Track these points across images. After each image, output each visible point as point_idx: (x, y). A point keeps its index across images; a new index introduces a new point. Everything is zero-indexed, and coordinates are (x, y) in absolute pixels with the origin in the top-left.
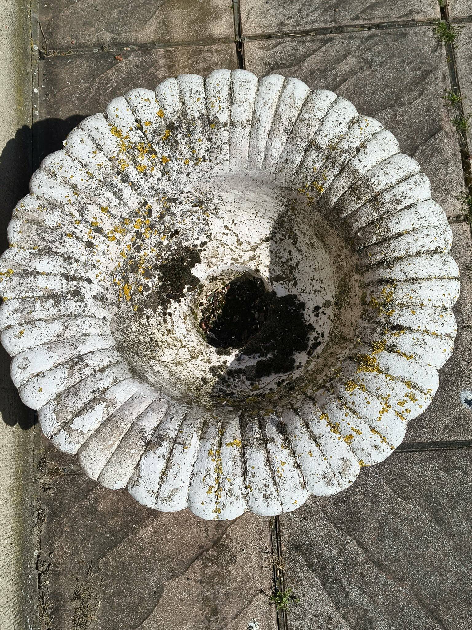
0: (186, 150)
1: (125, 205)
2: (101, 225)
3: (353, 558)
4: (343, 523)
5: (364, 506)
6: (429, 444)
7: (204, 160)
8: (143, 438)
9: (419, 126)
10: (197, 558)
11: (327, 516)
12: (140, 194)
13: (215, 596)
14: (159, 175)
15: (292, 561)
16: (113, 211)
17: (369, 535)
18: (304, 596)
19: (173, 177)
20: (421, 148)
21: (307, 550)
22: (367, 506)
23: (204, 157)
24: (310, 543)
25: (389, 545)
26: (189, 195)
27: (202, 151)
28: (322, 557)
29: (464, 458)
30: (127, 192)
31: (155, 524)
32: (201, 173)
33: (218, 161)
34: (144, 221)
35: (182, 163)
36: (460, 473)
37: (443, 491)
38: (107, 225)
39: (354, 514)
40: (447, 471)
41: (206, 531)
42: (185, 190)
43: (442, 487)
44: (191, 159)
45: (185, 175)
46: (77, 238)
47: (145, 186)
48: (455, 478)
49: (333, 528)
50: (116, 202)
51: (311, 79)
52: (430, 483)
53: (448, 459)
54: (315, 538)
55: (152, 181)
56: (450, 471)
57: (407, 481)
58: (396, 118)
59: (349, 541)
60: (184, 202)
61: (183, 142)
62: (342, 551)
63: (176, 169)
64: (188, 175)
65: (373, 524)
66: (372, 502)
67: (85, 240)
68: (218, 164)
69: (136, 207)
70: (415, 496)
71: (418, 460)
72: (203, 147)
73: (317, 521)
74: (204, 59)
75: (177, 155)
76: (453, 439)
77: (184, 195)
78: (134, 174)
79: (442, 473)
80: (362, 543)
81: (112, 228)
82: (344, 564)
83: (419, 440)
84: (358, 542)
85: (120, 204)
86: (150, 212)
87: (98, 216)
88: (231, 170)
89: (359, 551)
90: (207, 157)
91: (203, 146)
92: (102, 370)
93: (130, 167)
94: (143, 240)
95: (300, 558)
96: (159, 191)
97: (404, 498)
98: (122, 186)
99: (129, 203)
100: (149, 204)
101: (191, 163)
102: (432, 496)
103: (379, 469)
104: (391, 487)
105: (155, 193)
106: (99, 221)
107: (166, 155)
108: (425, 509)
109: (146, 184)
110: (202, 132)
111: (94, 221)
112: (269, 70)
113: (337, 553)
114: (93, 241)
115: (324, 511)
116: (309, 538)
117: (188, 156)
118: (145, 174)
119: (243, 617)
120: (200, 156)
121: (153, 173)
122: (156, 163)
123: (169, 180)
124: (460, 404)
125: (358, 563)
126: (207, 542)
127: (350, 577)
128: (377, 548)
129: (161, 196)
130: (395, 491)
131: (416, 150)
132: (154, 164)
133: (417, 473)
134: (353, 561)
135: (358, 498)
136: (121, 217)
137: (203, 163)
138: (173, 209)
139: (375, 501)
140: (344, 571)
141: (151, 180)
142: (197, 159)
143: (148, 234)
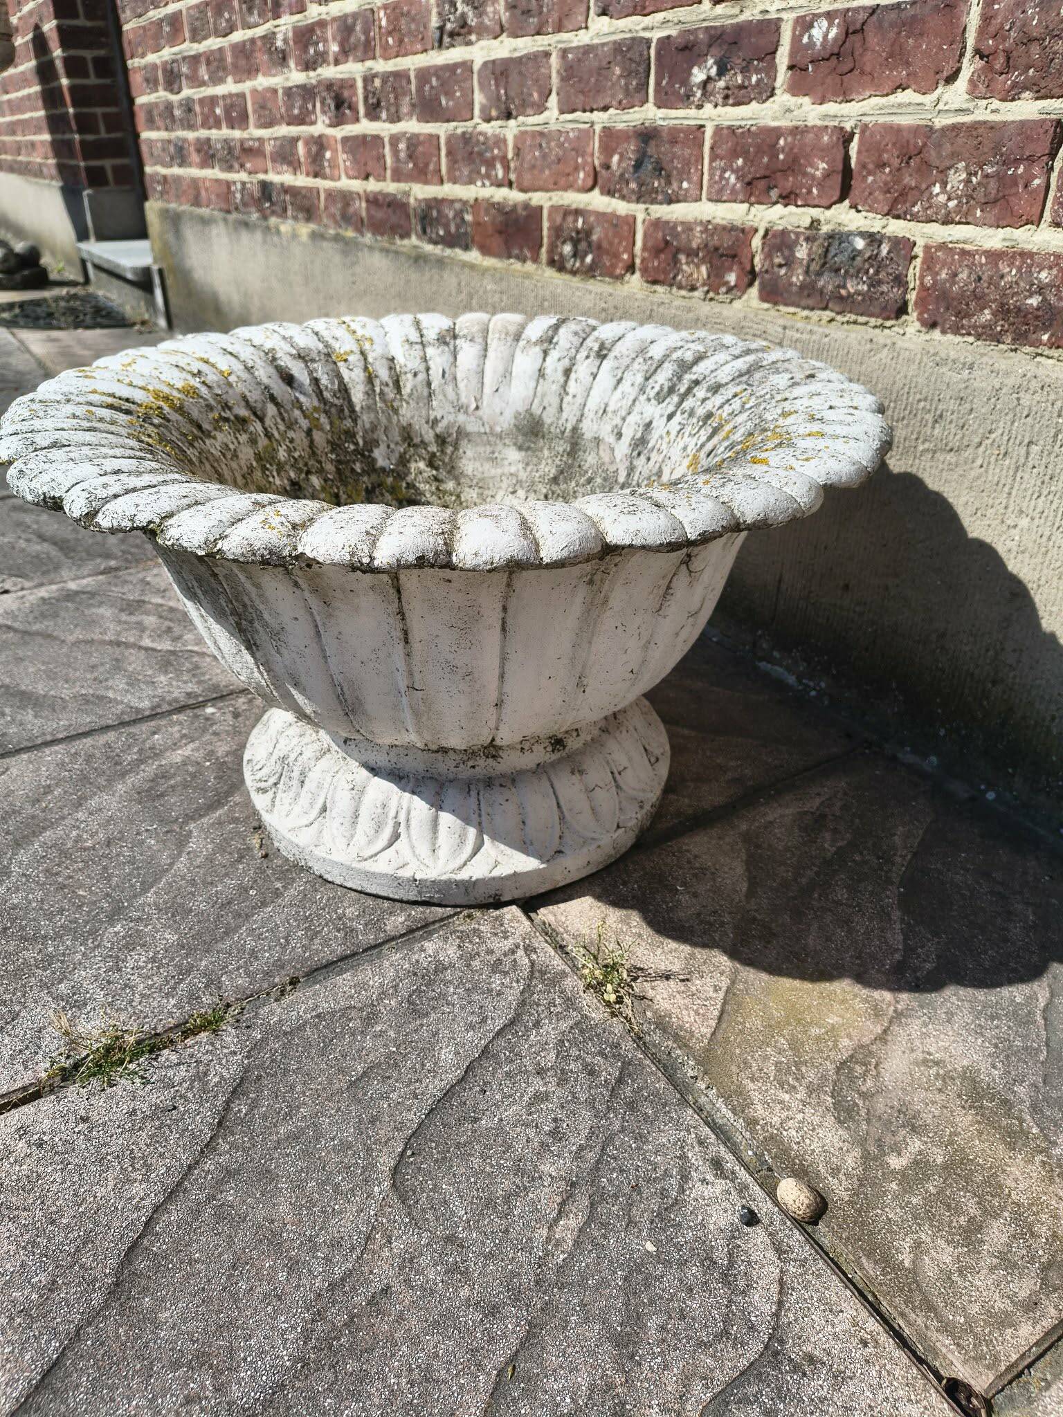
8: (465, 336)
9: (113, 1388)
20: (97, 1299)
51: (610, 1386)
58: (217, 1373)
74: (1015, 1265)
92: (567, 372)
112: (782, 1342)
131: (117, 1284)
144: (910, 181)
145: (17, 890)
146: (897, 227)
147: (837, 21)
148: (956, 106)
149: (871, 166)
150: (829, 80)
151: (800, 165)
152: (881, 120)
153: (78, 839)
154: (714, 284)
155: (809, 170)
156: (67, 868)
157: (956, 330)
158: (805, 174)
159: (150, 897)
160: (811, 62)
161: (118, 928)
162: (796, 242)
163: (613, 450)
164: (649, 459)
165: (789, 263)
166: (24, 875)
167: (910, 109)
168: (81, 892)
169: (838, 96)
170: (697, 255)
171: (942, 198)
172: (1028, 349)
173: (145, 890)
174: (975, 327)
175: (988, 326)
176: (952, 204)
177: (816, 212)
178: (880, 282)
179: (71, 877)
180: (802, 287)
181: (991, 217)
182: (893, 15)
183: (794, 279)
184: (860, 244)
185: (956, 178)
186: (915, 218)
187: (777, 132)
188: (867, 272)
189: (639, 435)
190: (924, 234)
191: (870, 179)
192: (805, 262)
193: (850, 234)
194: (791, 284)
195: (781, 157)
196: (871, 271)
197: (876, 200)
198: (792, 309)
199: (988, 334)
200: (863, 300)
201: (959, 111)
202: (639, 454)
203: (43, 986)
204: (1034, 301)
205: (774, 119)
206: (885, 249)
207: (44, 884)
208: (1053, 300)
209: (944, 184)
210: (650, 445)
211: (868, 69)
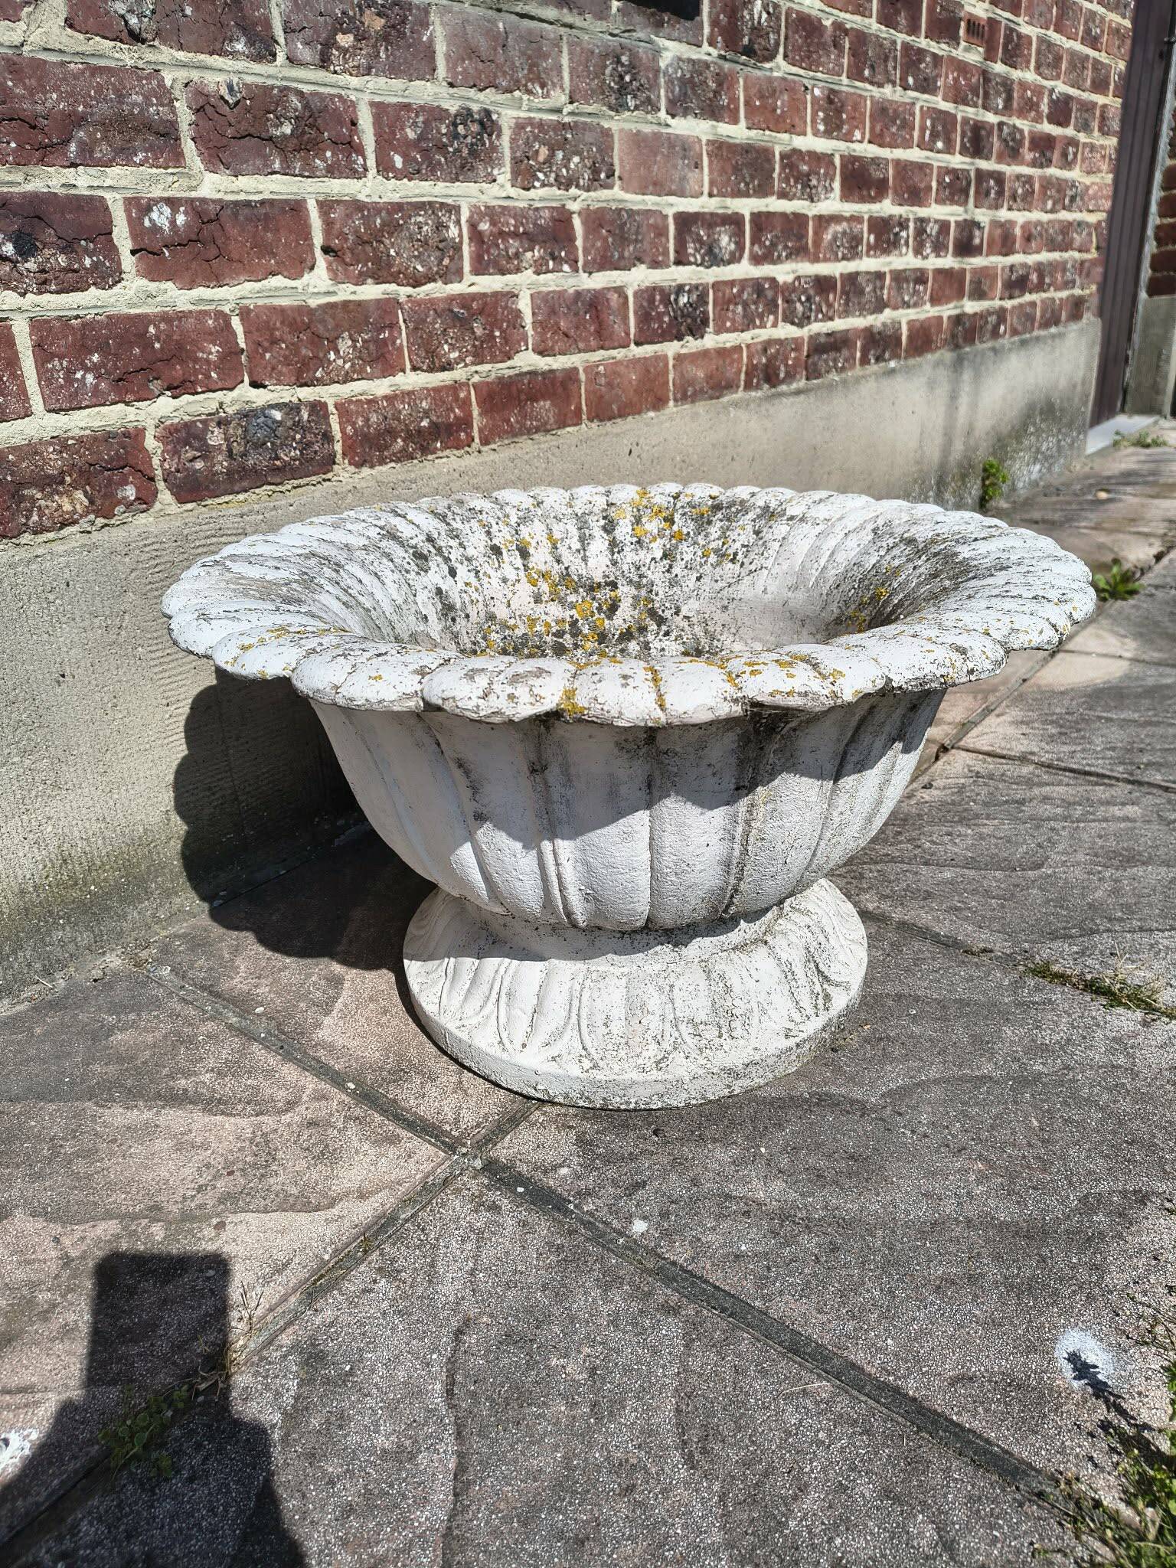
0: (716, 536)
1: (585, 559)
2: (532, 551)
3: (404, 1497)
4: (474, 1395)
5: (565, 1398)
6: (884, 1387)
7: (733, 561)
10: (121, 1217)
11: (455, 1351)
12: (615, 563)
13: (47, 1311)
14: (658, 554)
15: (266, 1377)
16: (562, 550)
17: (507, 1480)
18: (191, 1480)
19: (676, 570)
21: (327, 1381)
22: (572, 1405)
23: (735, 554)
24: (351, 1373)
25: (534, 1555)
26: (685, 624)
27: (738, 545)
28: (341, 1427)
29: (970, 1498)
30: (599, 545)
31: (147, 1115)
32: (720, 584)
33: (753, 567)
34: (597, 616)
35: (700, 553)
36: (930, 1532)
37: (830, 1540)
38: (540, 558)
39: (522, 1397)
40: (887, 1493)
41: (200, 1189)
42: (684, 611)
43: (836, 1526)
44: (716, 551)
45: (696, 575)
46: (488, 533)
47: (629, 556)
48: (899, 1534)
49: (438, 1386)
50: (577, 545)
52: (807, 1485)
53: (915, 1464)
54: (373, 1371)
55: (644, 556)
56: (897, 1499)
57: (739, 1428)
59: (441, 1447)
60: (674, 634)
61: (719, 524)
62: (402, 1456)
63: (687, 557)
64: (698, 579)
65: (547, 1461)
66: (594, 1405)
67: (496, 541)
68: (751, 572)
69: (598, 578)
70: (731, 1484)
71: (817, 1403)
72: (743, 539)
73: (422, 1339)
75: (701, 540)
76: (965, 1420)
77: (678, 619)
78: (625, 531)
79: (865, 1489)
80: (469, 1484)
81: (543, 568)
82: (369, 1492)
83: (859, 1357)
84: (461, 1469)
85: (578, 551)
86: (613, 608)
87: (538, 538)
88: (765, 591)
89: (442, 1494)
90: (740, 557)
91: (742, 537)
93: (627, 521)
94: (576, 646)
95: (293, 1385)
96: (644, 581)
97: (690, 1462)
98: (597, 532)
99: (591, 562)
100: (619, 592)
101: (713, 558)
102: (783, 1525)
103: (686, 1346)
104: (678, 1411)
105: (636, 579)
106: (534, 544)
107: (685, 531)
108: (730, 1545)
109: (633, 554)
110: (754, 520)
111: (528, 539)
113: (384, 1450)
114: (504, 551)
115: (459, 1333)
116: (361, 1360)
117: (713, 545)
118: (639, 542)
119: (26, 1406)
120: (731, 551)
121: (652, 545)
122: (664, 536)
123: (668, 571)
124: (1048, 1354)
125: (404, 1521)
126: (175, 1209)
127: (344, 1543)
128: (496, 1533)
129: (643, 592)
130: (682, 1428)
132: (661, 534)
133: (789, 1434)
134: (396, 1506)
135: (569, 1370)
136: (567, 568)
137: (730, 565)
138: (650, 637)
139: (604, 1409)
140: (349, 1510)
141: (642, 553)
142: (723, 555)
143: (589, 646)
144: (306, 352)
145: (1090, 1173)
146: (306, 394)
147: (182, 209)
148: (323, 290)
149: (266, 344)
150: (194, 265)
151: (187, 351)
152: (260, 302)
153: (982, 1178)
154: (104, 507)
155: (200, 355)
156: (1024, 1157)
157: (382, 462)
158: (196, 360)
159: (987, 1068)
160: (166, 246)
161: (1038, 1067)
162: (206, 430)
163: (428, 635)
164: (467, 616)
165: (206, 453)
166: (1070, 1183)
167: (286, 292)
168: (1036, 1123)
169: (210, 281)
170: (62, 482)
171: (340, 362)
172: (430, 457)
173: (984, 1079)
174: (394, 454)
175: (404, 450)
176: (348, 366)
177: (219, 395)
178: (309, 444)
179: (1030, 1145)
180: (230, 473)
181: (377, 372)
182: (247, 211)
183: (218, 468)
184: (278, 415)
185: (345, 345)
186: (321, 382)
187: (143, 320)
188: (294, 439)
189: (439, 606)
190: (330, 394)
191: (268, 355)
192: (224, 448)
193: (263, 409)
194: (216, 473)
195: (157, 346)
196: (298, 436)
197: (281, 373)
198: (226, 498)
199: (404, 456)
200: (301, 464)
201: (328, 293)
202: (454, 620)
203: (1135, 1075)
204: (425, 423)
205: (131, 306)
206: (305, 415)
207: (1060, 1158)
208: (434, 418)
209: (337, 352)
210: (458, 606)
211: (235, 256)
